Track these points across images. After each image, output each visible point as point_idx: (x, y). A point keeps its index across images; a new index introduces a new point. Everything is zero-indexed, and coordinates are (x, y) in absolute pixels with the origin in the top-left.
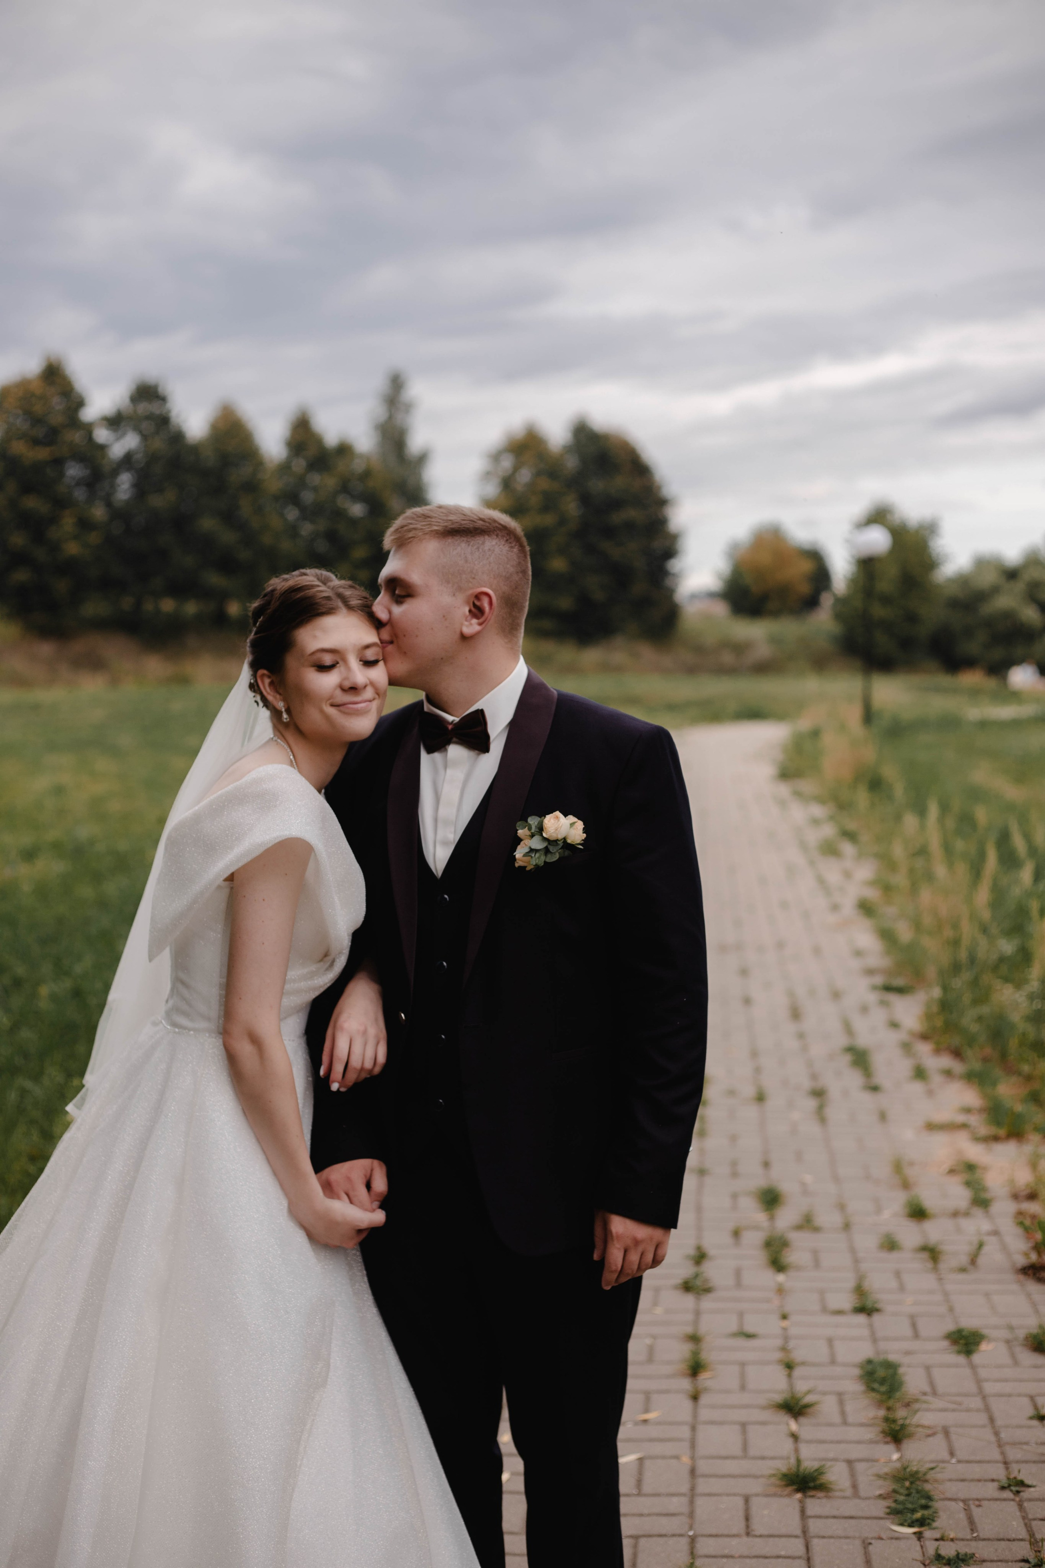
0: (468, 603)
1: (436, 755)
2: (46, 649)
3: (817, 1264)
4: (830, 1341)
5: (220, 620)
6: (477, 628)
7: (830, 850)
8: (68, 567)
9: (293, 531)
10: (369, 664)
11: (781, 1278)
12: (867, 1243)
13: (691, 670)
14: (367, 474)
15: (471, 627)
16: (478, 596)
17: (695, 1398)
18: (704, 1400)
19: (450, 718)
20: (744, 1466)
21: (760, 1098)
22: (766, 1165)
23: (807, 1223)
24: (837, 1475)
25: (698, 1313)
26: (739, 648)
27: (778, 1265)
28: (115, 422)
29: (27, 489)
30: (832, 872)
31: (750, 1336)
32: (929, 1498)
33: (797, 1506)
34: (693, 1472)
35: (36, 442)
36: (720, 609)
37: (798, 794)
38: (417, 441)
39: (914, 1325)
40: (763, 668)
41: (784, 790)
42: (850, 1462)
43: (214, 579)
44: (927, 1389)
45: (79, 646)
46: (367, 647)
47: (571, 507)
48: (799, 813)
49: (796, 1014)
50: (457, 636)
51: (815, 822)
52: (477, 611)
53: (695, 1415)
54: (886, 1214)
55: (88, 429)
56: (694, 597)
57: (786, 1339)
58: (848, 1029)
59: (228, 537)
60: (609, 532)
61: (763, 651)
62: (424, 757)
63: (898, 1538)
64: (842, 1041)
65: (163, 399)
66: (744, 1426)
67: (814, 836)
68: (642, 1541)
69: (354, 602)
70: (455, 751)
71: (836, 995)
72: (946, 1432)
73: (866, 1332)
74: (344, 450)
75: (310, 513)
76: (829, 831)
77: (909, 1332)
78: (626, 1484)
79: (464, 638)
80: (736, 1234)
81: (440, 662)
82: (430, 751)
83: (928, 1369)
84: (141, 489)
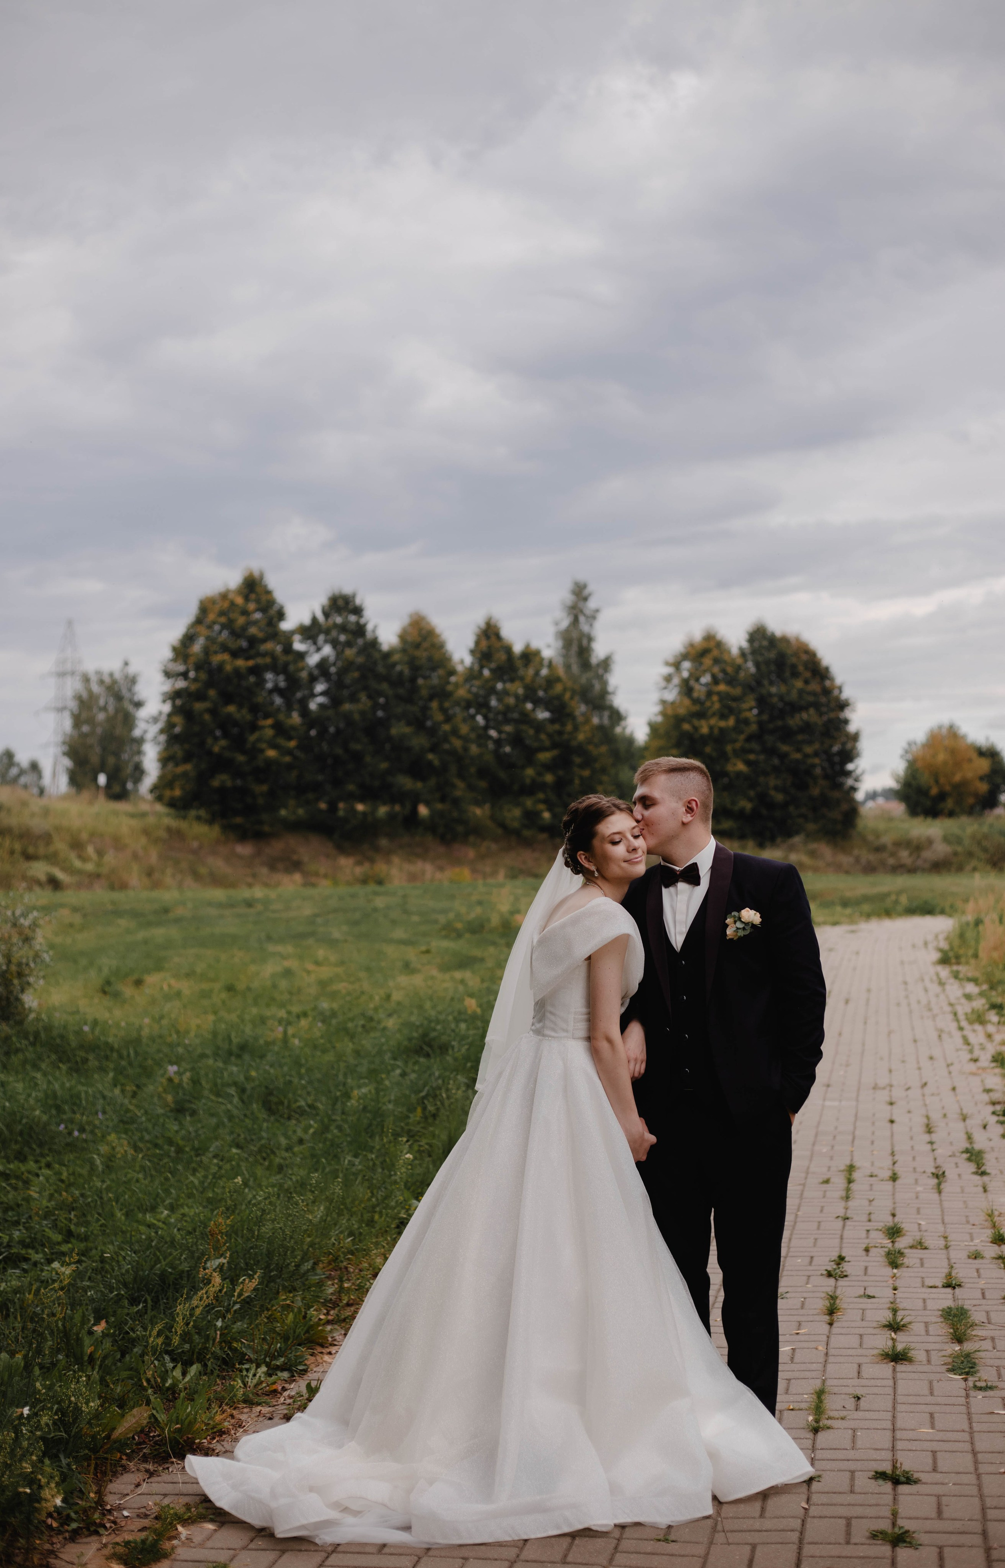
0: (684, 806)
1: (672, 889)
2: (244, 850)
3: (922, 1265)
4: (924, 1300)
5: (411, 821)
6: (691, 819)
7: (979, 1019)
8: (265, 772)
9: (482, 736)
10: (636, 837)
11: (895, 1271)
12: (959, 1255)
13: (870, 869)
14: (551, 681)
15: (688, 818)
16: (689, 802)
17: (831, 1324)
18: (835, 1325)
19: (677, 868)
20: (860, 1351)
21: (894, 1178)
22: (894, 1215)
23: (920, 1245)
24: (919, 1355)
25: (836, 1287)
26: (917, 847)
27: (894, 1265)
28: (310, 632)
29: (227, 698)
30: (977, 1035)
31: (870, 1297)
32: (975, 1364)
33: (891, 1369)
34: (827, 1354)
35: (235, 654)
36: (898, 808)
37: (956, 976)
38: (599, 650)
39: (983, 1294)
40: (939, 867)
41: (944, 972)
42: (927, 1351)
43: (406, 782)
44: (985, 1321)
45: (276, 847)
46: (634, 828)
47: (750, 710)
48: (954, 990)
49: (929, 1130)
50: (680, 823)
51: (968, 997)
52: (690, 810)
53: (830, 1332)
54: (977, 1241)
55: (286, 640)
56: (872, 796)
57: (895, 1299)
58: (969, 1138)
59: (419, 742)
60: (787, 735)
61: (941, 849)
62: (664, 890)
63: (952, 1380)
64: (965, 1145)
65: (358, 611)
66: (861, 1335)
67: (964, 1008)
68: (792, 1381)
69: (623, 806)
70: (682, 886)
71: (964, 1118)
72: (993, 1339)
73: (950, 1296)
74: (530, 656)
75: (496, 719)
76: (979, 1004)
77: (980, 1296)
78: (782, 1358)
79: (684, 824)
80: (867, 1250)
81: (672, 838)
82: (667, 886)
83: (987, 1312)
84: (334, 698)
